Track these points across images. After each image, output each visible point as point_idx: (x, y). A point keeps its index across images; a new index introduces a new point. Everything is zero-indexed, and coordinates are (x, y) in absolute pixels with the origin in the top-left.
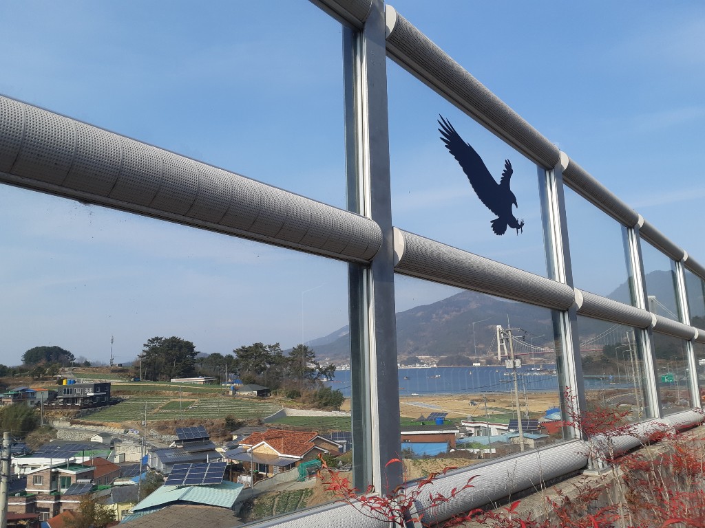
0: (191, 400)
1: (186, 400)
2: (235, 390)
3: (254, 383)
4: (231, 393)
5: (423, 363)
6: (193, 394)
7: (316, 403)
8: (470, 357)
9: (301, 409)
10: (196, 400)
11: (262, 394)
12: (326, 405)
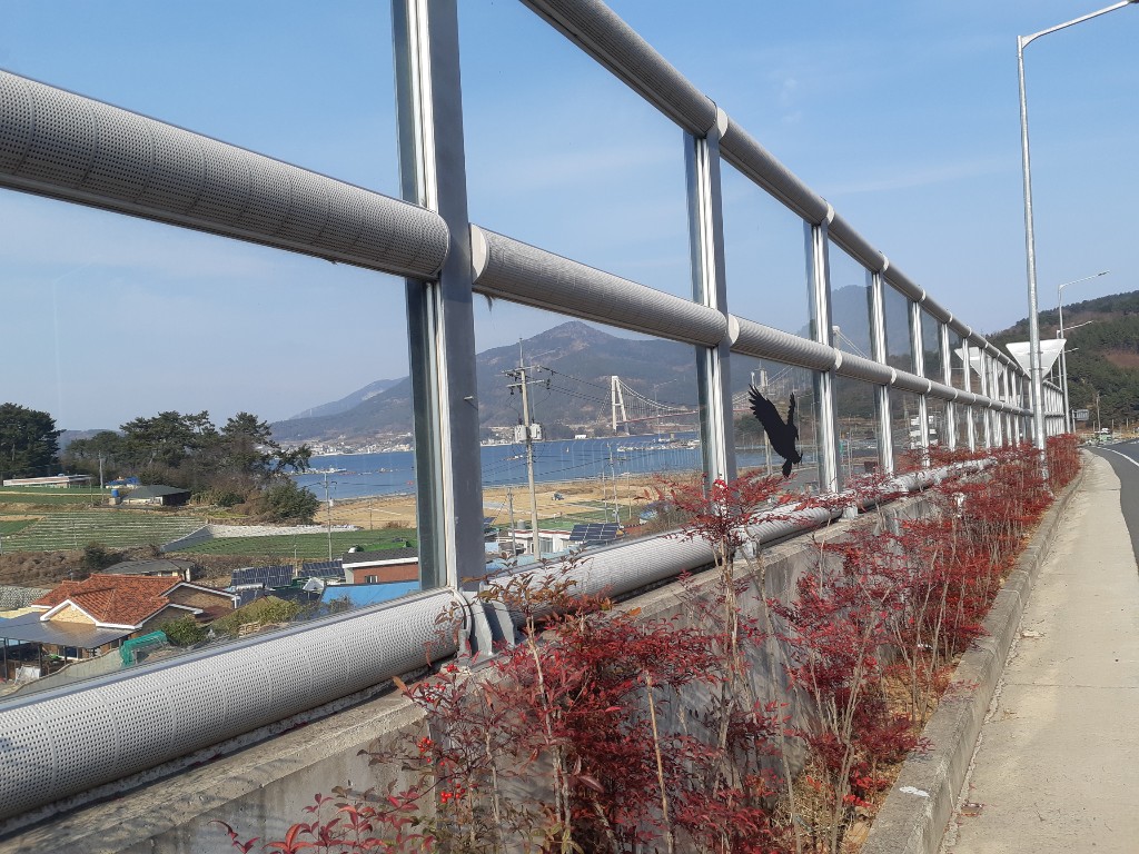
0: (30, 517)
1: (21, 517)
2: (121, 495)
3: (160, 482)
4: (113, 502)
5: (499, 438)
6: (35, 507)
7: (267, 514)
8: (571, 427)
9: (241, 524)
10: (40, 517)
11: (174, 501)
12: (286, 515)
